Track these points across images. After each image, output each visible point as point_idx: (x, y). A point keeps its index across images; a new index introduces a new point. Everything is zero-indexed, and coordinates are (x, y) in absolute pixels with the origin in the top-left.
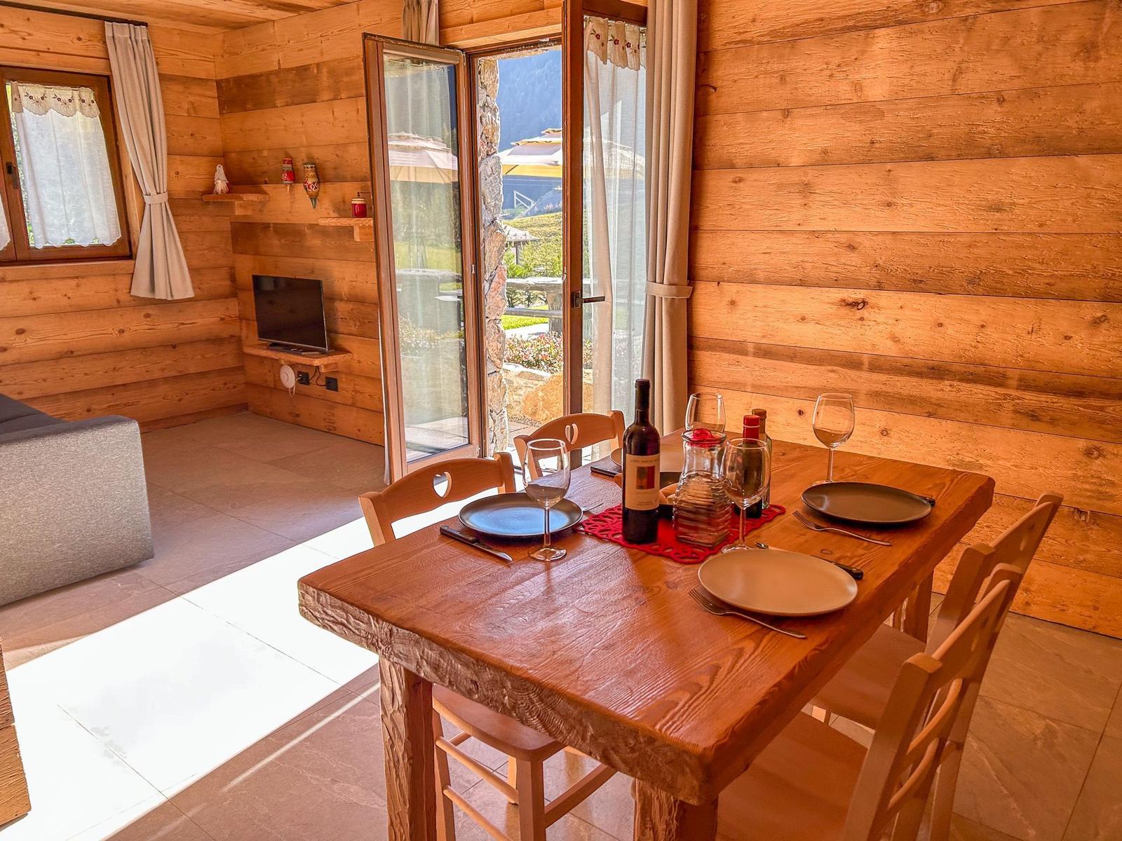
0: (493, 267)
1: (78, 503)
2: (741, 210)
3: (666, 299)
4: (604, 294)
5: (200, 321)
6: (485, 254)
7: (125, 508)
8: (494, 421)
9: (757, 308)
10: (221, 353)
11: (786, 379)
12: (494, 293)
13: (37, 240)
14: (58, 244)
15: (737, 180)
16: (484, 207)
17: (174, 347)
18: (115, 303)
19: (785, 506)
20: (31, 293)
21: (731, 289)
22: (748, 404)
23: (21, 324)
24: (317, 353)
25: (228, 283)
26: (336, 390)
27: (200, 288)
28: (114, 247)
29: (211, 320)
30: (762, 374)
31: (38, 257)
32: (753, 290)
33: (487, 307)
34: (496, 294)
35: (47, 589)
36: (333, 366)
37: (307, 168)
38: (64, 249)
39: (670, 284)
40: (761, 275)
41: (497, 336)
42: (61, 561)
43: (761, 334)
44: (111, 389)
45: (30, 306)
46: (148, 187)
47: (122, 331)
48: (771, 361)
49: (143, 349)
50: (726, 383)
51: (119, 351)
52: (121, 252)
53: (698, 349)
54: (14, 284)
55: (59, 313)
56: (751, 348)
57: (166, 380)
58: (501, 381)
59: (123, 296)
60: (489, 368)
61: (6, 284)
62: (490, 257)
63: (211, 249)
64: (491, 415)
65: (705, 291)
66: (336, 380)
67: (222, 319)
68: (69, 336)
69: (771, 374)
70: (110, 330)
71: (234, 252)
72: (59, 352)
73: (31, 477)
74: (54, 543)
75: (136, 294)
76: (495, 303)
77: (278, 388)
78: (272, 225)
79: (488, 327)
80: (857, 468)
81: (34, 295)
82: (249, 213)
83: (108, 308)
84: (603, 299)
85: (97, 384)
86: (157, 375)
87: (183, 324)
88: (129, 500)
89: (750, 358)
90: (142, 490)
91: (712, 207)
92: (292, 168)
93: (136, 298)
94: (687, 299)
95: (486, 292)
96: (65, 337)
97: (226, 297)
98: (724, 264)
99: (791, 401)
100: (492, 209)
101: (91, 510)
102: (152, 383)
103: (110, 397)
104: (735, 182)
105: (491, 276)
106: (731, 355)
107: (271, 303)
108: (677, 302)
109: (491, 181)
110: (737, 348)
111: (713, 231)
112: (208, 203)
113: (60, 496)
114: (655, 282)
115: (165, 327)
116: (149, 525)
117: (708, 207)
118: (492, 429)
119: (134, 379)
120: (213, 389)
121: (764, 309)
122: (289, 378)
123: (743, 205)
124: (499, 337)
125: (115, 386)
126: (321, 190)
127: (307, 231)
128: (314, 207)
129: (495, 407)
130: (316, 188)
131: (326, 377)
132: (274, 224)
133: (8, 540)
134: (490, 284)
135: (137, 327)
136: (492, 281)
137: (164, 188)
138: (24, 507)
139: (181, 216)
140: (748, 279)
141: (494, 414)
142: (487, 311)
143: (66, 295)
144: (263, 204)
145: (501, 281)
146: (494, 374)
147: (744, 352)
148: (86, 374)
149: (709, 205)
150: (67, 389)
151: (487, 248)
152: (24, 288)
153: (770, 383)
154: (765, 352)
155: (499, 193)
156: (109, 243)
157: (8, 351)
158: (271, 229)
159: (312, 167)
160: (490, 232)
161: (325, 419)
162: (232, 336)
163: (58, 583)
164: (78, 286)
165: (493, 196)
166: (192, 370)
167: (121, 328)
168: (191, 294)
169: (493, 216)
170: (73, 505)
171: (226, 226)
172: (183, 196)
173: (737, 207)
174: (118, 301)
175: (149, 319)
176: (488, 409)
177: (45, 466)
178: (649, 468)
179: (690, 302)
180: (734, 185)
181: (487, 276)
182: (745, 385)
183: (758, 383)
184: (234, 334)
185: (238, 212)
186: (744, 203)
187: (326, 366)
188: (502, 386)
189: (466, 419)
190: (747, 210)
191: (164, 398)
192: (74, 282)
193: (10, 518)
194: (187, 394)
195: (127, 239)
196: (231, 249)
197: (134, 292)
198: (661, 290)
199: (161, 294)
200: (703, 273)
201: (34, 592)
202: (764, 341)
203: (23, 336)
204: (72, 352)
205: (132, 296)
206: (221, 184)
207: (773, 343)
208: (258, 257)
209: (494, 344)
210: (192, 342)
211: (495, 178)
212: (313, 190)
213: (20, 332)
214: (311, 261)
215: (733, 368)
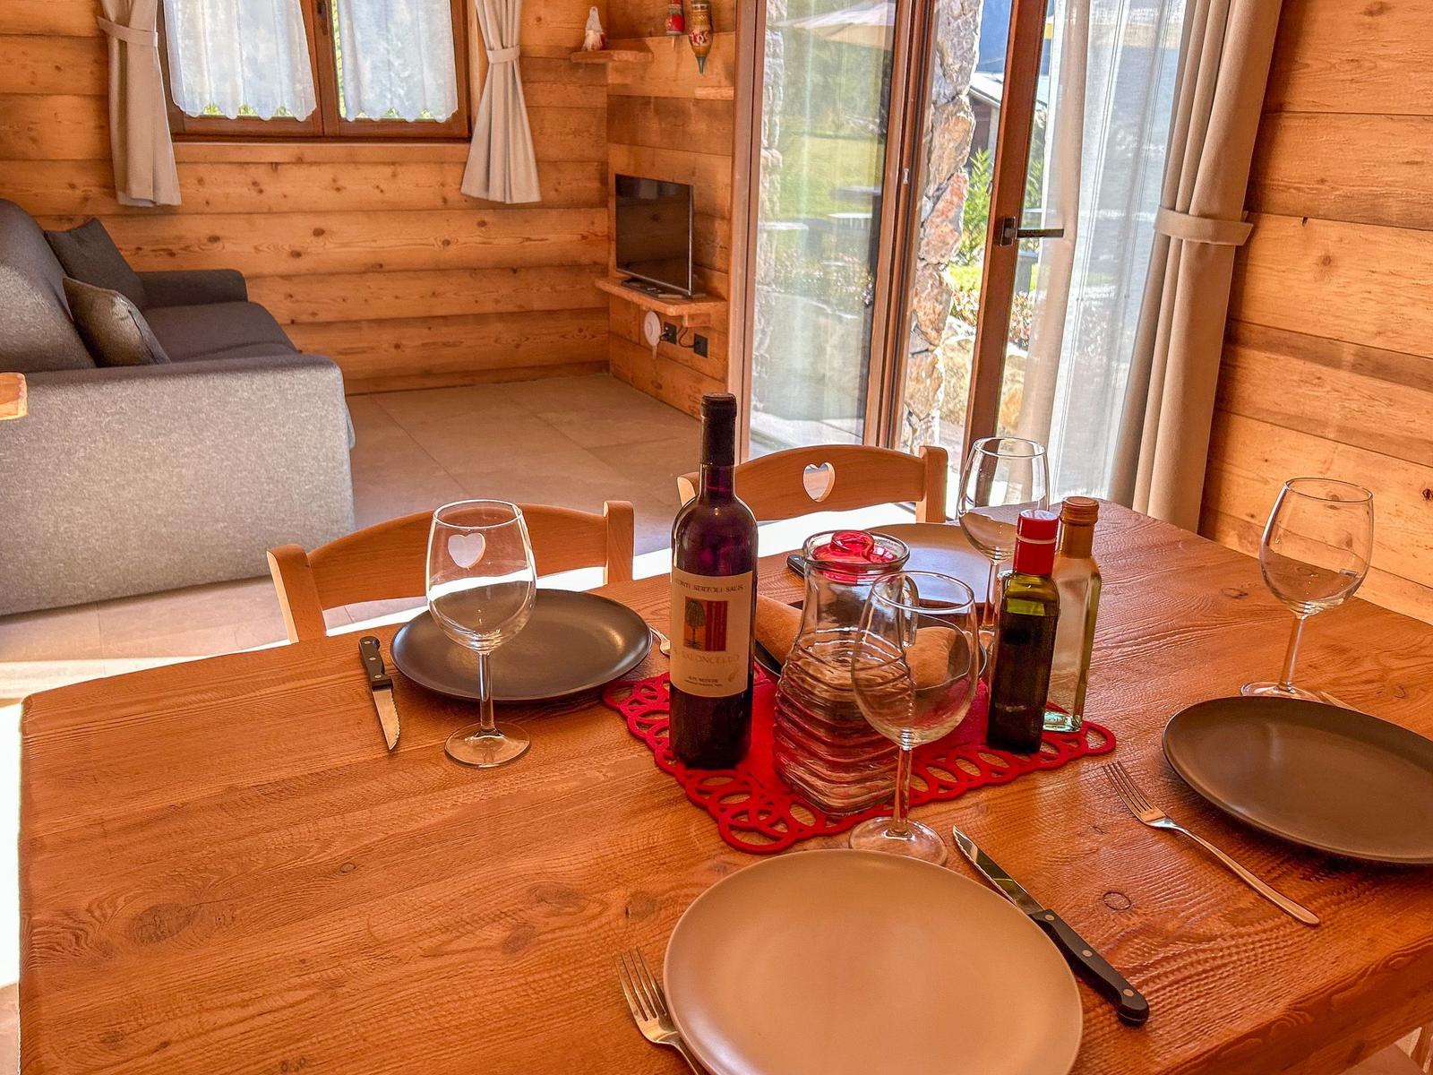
0: (944, 174)
1: (252, 472)
2: (1373, 72)
3: (1190, 244)
4: (1064, 225)
5: (552, 238)
6: (930, 152)
7: (317, 487)
8: (914, 431)
9: (1375, 276)
10: (578, 286)
11: (1412, 425)
12: (938, 220)
13: (347, 111)
14: (376, 117)
15: (1376, 8)
16: (938, 71)
17: (515, 271)
18: (440, 203)
19: (1119, 736)
20: (334, 181)
21: (1329, 234)
22: (1325, 462)
23: (319, 222)
24: (680, 297)
25: (596, 185)
26: (705, 355)
27: (556, 190)
28: (448, 124)
29: (569, 237)
30: (1363, 408)
31: (352, 132)
32: (1372, 237)
33: (923, 243)
34: (942, 222)
35: (208, 581)
36: (702, 318)
37: (696, 8)
38: (385, 123)
39: (1203, 215)
40: (1394, 209)
41: (936, 291)
42: (227, 546)
43: (1375, 329)
44: (428, 320)
45: (329, 199)
46: (492, 38)
47: (447, 243)
48: (1386, 385)
49: (474, 270)
50: (1290, 417)
51: (441, 270)
52: (456, 131)
53: (1246, 345)
54: (314, 168)
55: (368, 211)
56: (1348, 354)
57: (501, 316)
58: (934, 367)
59: (452, 196)
60: (914, 343)
61: (304, 166)
62: (941, 157)
63: (575, 133)
64: (909, 421)
65: (1277, 235)
66: (706, 339)
67: (584, 237)
68: (380, 243)
69: (1383, 411)
70: (432, 240)
71: (609, 140)
72: (365, 264)
73: (188, 427)
74: (217, 521)
75: (469, 193)
76: (939, 236)
77: (641, 344)
78: (652, 100)
79: (920, 272)
80: (1396, 664)
81: (340, 184)
82: (629, 81)
83: (431, 210)
84: (1059, 233)
85: (409, 313)
86: (489, 307)
87: (529, 239)
88: (322, 478)
89: (1344, 374)
90: (342, 465)
91: (1316, 65)
92: (682, 10)
93: (468, 198)
94: (1238, 248)
95: (924, 216)
96: (374, 244)
97: (592, 206)
98: (1322, 181)
99: (1414, 468)
100: (954, 75)
101: (268, 484)
102: (481, 319)
103: (426, 331)
104: (1370, 13)
105: (938, 190)
106: (1308, 364)
107: (655, 218)
108: (1212, 251)
109: (958, 27)
110: (1321, 352)
111: (1310, 115)
112: (578, 65)
113: (227, 459)
114: (1173, 208)
115: (504, 241)
116: (351, 514)
117: (1307, 66)
118: (909, 443)
119: (457, 310)
120: (563, 336)
121: (1387, 279)
122: (653, 331)
123: (1380, 63)
124: (940, 294)
125: (434, 318)
126: (714, 45)
127: (693, 110)
128: (701, 71)
129: (917, 408)
130: (705, 41)
131: (696, 335)
132: (656, 98)
133: (156, 509)
134: (935, 204)
135: (467, 239)
136: (938, 198)
137: (512, 37)
138: (178, 467)
139: (539, 82)
140: (1366, 214)
141: (914, 419)
142: (923, 248)
143: (378, 187)
144: (646, 66)
145: (955, 199)
146: (925, 354)
147: (1334, 362)
148: (397, 297)
149: (1309, 62)
150: (372, 315)
151: (936, 142)
152: (324, 174)
153: (1374, 427)
154: (1376, 365)
155: (971, 49)
156: (442, 117)
157: (303, 257)
158: (652, 106)
159: (702, 7)
160: (945, 116)
161: (689, 396)
162: (595, 263)
163: (222, 575)
164: (394, 175)
165: (959, 53)
166: (537, 305)
167: (447, 237)
168: (535, 197)
169: (955, 88)
170: (244, 473)
171: (600, 100)
172: (543, 53)
173: (1367, 64)
174: (445, 200)
175: (483, 229)
176: (903, 410)
177: (207, 415)
178: (710, 604)
179: (1242, 256)
180: (1368, 19)
181: (931, 190)
182: (1324, 424)
183: (1351, 424)
184: (598, 260)
185: (613, 78)
186: (1383, 57)
187: (692, 317)
188: (935, 375)
189: (862, 421)
190: (1386, 71)
191: (496, 342)
192: (388, 170)
193: (157, 478)
194: (528, 339)
195: (465, 114)
196: (605, 135)
197: (465, 189)
198: (1183, 227)
199: (496, 195)
200: (1278, 198)
201: (190, 583)
202: (1378, 342)
203: (321, 238)
204: (381, 266)
205: (462, 194)
206: (593, 36)
207: (1396, 347)
208: (635, 148)
209: (929, 305)
210: (538, 266)
211: (966, 22)
212: (701, 44)
213: (319, 233)
214: (692, 156)
215: (1304, 390)
